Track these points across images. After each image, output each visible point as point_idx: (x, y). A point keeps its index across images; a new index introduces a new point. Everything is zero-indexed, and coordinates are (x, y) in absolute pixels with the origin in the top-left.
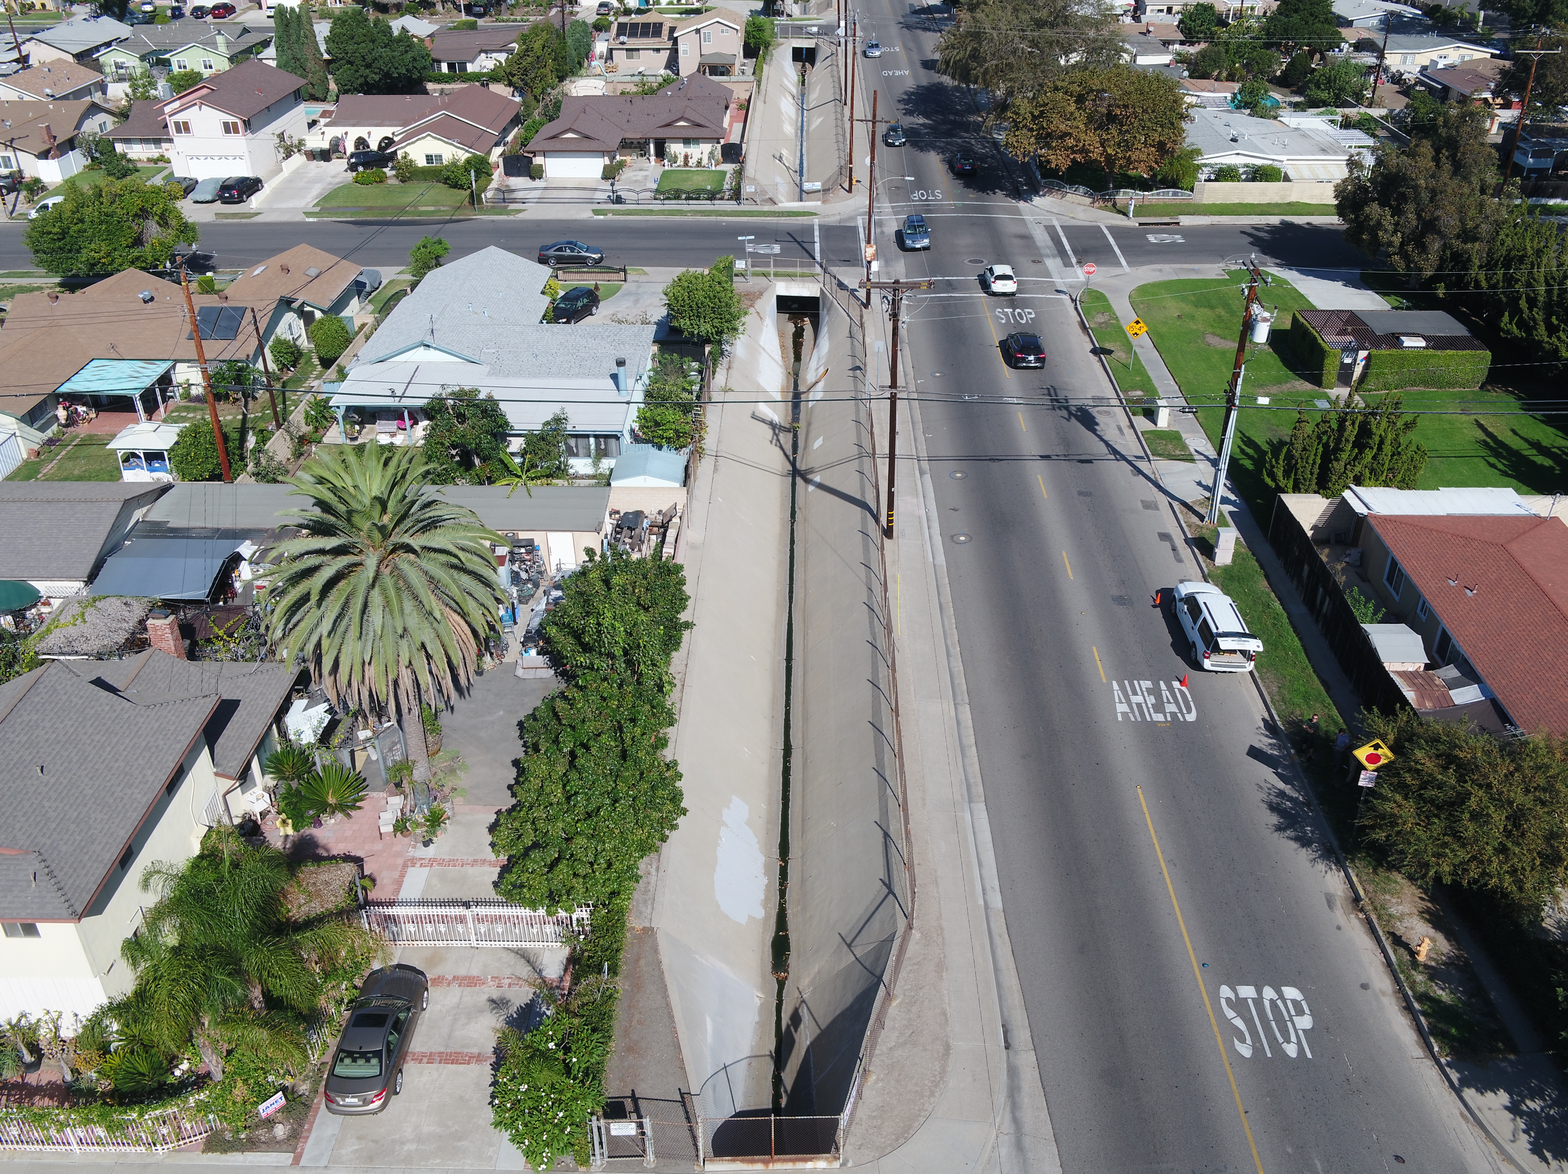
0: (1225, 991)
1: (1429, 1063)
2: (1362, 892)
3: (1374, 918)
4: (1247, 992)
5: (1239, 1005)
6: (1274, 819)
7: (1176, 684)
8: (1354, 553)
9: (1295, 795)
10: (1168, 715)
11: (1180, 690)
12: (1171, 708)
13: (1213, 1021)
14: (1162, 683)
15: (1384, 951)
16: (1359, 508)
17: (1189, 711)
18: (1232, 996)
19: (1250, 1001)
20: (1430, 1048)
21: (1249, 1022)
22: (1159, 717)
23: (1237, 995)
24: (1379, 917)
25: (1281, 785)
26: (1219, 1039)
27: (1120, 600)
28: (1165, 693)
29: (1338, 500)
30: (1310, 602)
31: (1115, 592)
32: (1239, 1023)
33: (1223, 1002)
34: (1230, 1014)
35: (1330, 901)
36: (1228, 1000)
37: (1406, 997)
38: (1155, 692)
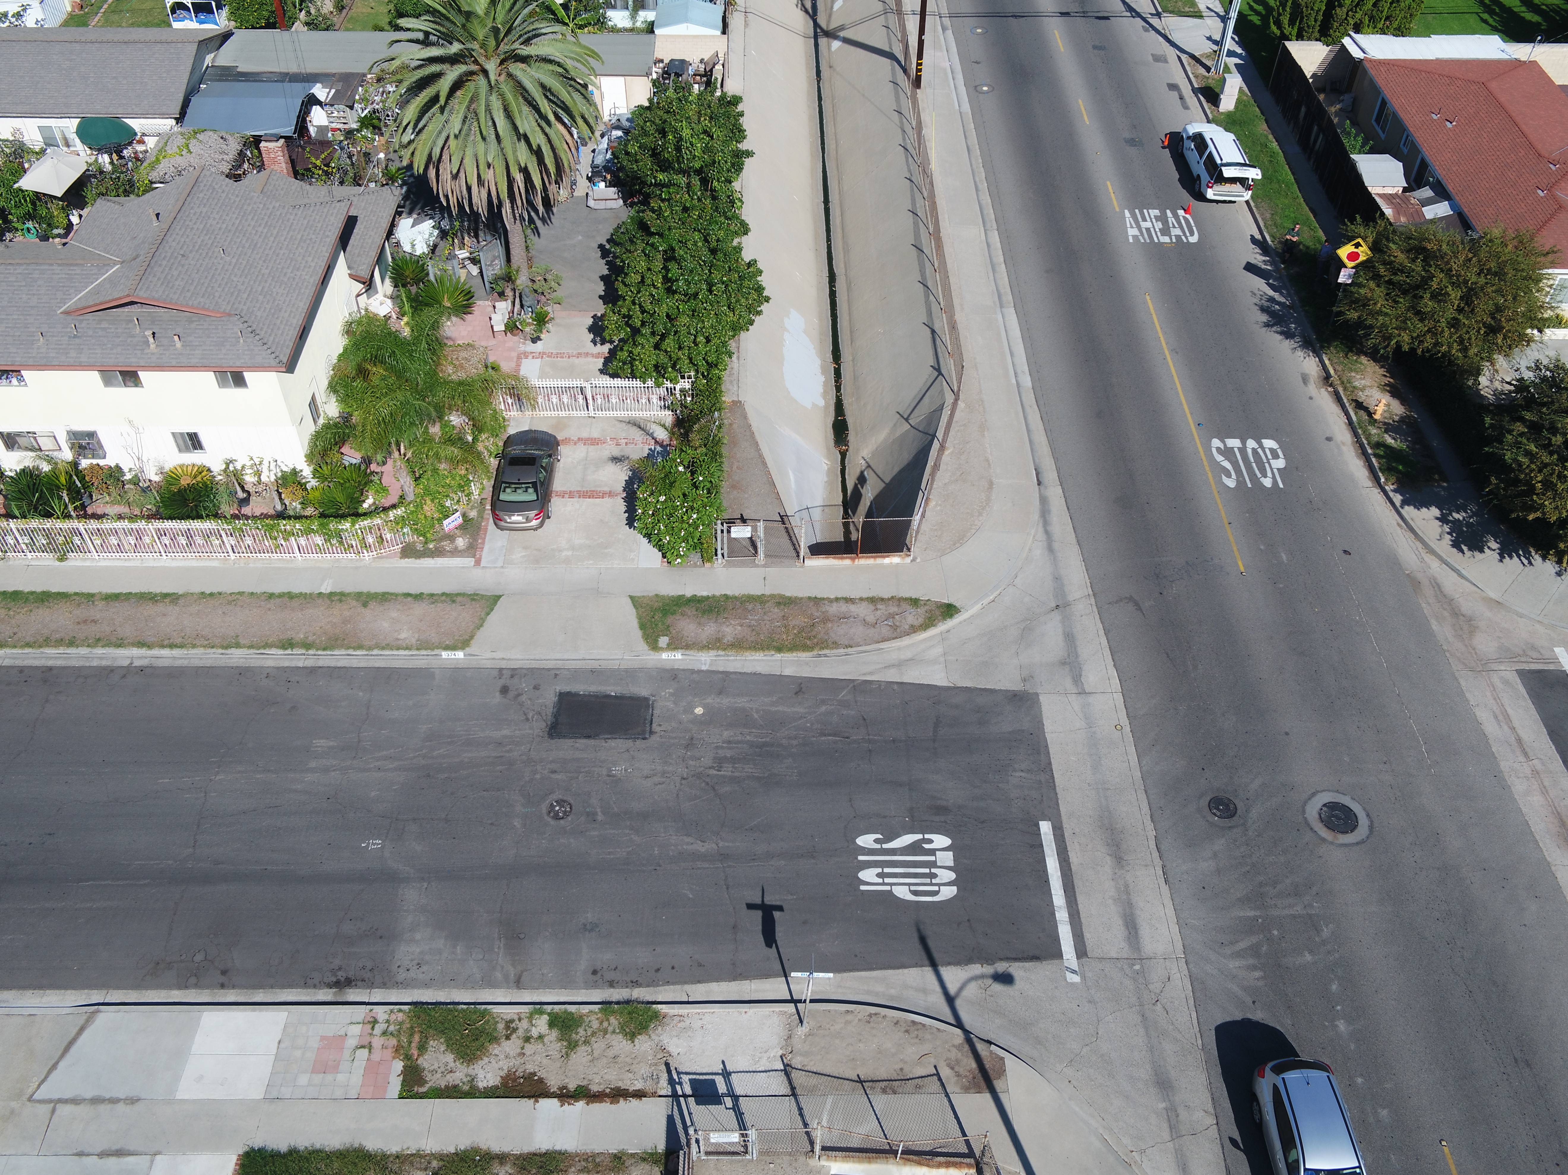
0: (1216, 443)
1: (1376, 491)
2: (1332, 372)
3: (1341, 390)
4: (1234, 443)
5: (1227, 453)
6: (1264, 318)
7: (1181, 212)
8: (1347, 98)
9: (1282, 300)
10: (1173, 238)
11: (1184, 218)
12: (1176, 232)
13: (1205, 463)
14: (1168, 212)
15: (1347, 414)
16: (1356, 53)
17: (1192, 234)
18: (1221, 446)
19: (1236, 450)
20: (1377, 479)
21: (1235, 464)
22: (1166, 239)
23: (1225, 445)
24: (1345, 389)
25: (1271, 293)
26: (1210, 475)
27: (1132, 142)
28: (1171, 220)
29: (1337, 48)
30: (1304, 142)
31: (1127, 135)
32: (1227, 465)
33: (1214, 451)
34: (1219, 458)
35: (1305, 379)
36: (1218, 449)
37: (1362, 446)
38: (1163, 219)
